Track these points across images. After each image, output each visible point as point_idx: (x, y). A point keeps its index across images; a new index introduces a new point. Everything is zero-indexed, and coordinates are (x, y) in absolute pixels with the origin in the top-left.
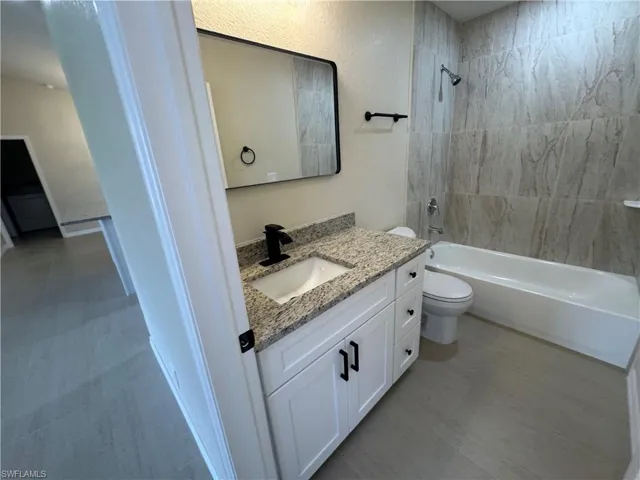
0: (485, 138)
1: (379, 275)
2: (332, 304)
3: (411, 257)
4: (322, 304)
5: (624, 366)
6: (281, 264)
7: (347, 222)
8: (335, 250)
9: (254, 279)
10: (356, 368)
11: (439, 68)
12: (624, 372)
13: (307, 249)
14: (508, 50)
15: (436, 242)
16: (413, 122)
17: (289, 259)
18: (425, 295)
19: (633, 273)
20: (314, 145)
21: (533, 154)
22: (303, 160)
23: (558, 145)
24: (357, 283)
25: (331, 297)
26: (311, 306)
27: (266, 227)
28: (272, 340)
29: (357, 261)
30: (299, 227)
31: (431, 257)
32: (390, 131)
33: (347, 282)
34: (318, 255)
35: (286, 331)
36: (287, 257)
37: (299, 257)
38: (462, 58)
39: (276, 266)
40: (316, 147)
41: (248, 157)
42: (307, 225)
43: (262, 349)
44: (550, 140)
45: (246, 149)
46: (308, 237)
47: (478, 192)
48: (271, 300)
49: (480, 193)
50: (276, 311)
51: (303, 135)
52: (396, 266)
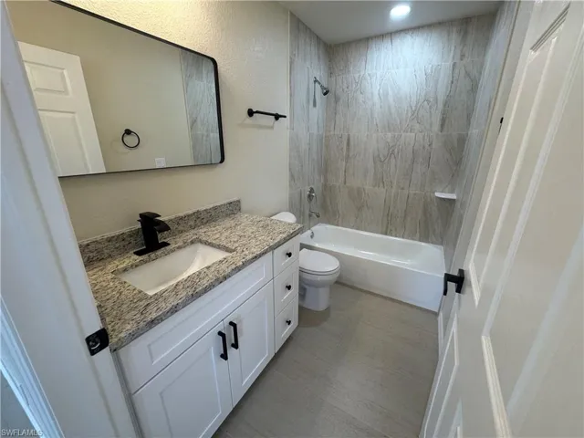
0: (349, 140)
1: (256, 258)
2: (206, 290)
3: (285, 240)
4: (196, 291)
5: (436, 311)
6: (159, 252)
7: (233, 208)
8: (218, 236)
9: (125, 270)
10: (236, 346)
11: (312, 80)
12: (436, 314)
13: (190, 235)
14: (362, 73)
15: (315, 225)
16: (292, 122)
17: (168, 248)
18: (302, 271)
19: (442, 244)
20: (205, 134)
21: (381, 156)
22: (194, 147)
23: (396, 150)
24: (234, 266)
25: (205, 283)
26: (183, 294)
27: (141, 215)
28: (134, 336)
29: (237, 245)
30: (181, 214)
31: (312, 237)
32: (272, 127)
33: (223, 266)
34: (201, 242)
35: (153, 323)
36: (166, 244)
37: (180, 244)
38: (331, 74)
39: (153, 255)
40: (208, 136)
41: (130, 140)
42: (191, 212)
43: (121, 347)
44: (391, 145)
45: (128, 132)
46: (192, 223)
47: (345, 183)
48: (140, 292)
49: (347, 184)
50: (143, 303)
51: (193, 123)
52: (272, 248)
